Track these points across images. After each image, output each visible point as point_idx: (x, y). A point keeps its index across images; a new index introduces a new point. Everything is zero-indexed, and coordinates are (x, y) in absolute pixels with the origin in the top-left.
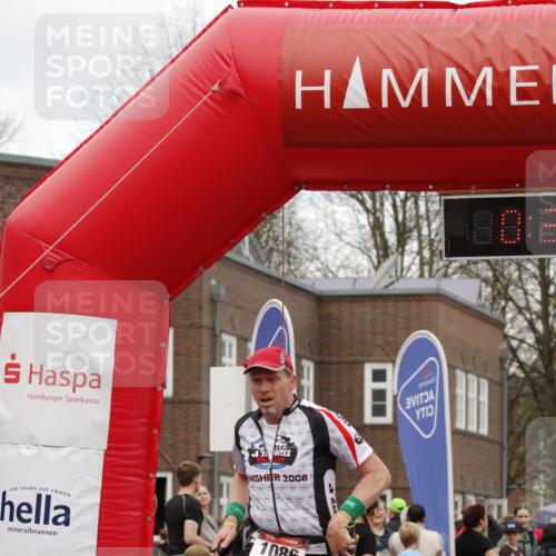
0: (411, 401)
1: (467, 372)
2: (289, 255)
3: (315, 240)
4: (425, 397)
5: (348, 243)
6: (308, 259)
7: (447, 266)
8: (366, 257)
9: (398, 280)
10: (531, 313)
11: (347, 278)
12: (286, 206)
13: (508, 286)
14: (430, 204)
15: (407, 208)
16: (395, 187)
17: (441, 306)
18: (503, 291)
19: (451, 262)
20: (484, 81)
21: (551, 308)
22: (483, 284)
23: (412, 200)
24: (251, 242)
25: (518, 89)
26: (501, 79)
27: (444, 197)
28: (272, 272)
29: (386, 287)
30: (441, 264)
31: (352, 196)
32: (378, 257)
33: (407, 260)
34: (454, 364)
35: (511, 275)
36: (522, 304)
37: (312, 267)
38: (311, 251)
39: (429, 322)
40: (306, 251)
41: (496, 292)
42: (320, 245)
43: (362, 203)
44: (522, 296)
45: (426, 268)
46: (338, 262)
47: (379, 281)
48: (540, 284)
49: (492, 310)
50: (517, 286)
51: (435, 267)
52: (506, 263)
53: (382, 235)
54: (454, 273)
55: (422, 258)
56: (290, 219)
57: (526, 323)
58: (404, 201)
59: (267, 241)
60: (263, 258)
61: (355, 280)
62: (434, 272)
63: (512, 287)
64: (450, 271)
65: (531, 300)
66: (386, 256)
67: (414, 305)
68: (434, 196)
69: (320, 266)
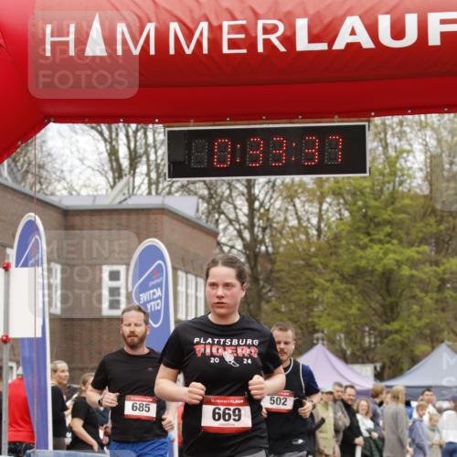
0: (144, 297)
1: (187, 273)
2: (41, 177)
3: (62, 164)
4: (154, 294)
5: (89, 167)
6: (56, 180)
7: (171, 186)
8: (103, 178)
9: (130, 197)
10: (240, 225)
11: (88, 196)
12: (38, 135)
13: (221, 202)
14: (157, 135)
15: (138, 138)
16: (128, 121)
17: (166, 219)
18: (217, 206)
19: (173, 182)
20: (201, 34)
21: (256, 220)
22: (200, 200)
23: (142, 131)
24: (9, 165)
25: (229, 40)
26: (215, 32)
27: (167, 129)
28: (27, 190)
29: (120, 203)
30: (166, 184)
31: (93, 128)
32: (114, 178)
33: (138, 180)
34: (177, 266)
35: (223, 193)
36: (232, 216)
37: (59, 187)
38: (58, 173)
39: (156, 232)
40: (55, 173)
41: (211, 207)
42: (65, 168)
43: (101, 133)
44: (232, 210)
45: (154, 187)
46: (81, 183)
47: (114, 198)
48: (247, 200)
49: (207, 222)
50: (228, 202)
51: (161, 186)
52: (219, 183)
53: (117, 160)
54: (177, 191)
55: (150, 179)
56: (41, 147)
57: (235, 233)
58: (136, 132)
59: (22, 166)
60: (19, 179)
61: (95, 197)
62: (160, 190)
63: (224, 203)
64: (173, 189)
65: (240, 214)
66: (120, 177)
67: (143, 218)
68: (160, 127)
69: (66, 185)
